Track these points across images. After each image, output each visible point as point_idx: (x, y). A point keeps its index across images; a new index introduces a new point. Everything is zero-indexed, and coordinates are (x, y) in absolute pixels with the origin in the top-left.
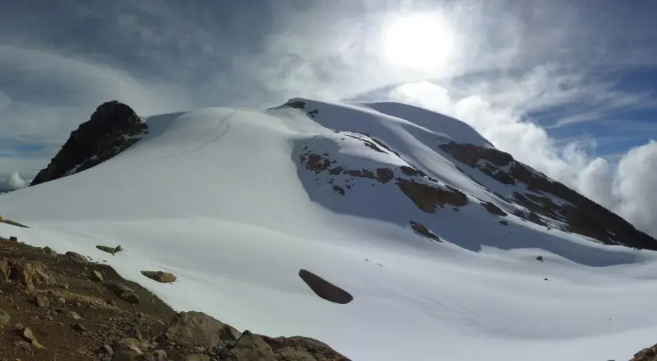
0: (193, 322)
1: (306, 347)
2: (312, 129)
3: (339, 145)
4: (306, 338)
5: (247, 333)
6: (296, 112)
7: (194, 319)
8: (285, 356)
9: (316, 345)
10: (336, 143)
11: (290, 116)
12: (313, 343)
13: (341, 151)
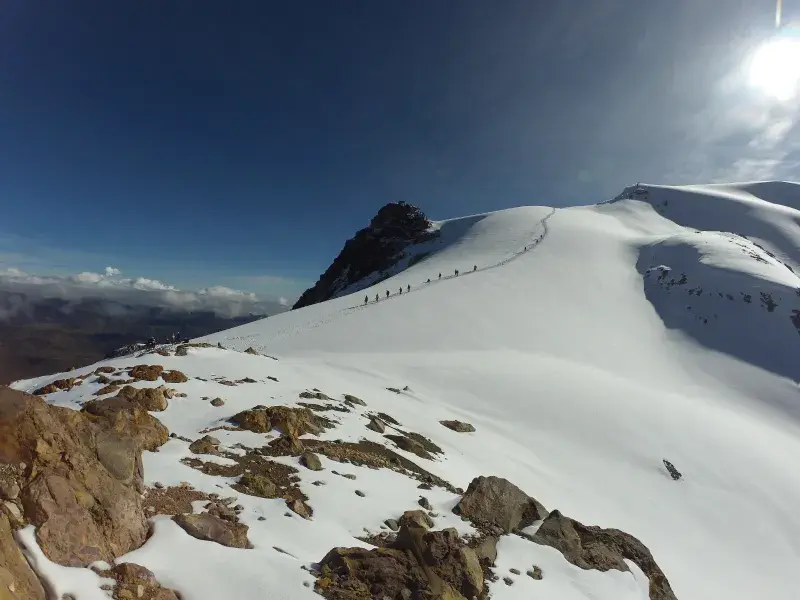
0: (493, 491)
1: (622, 546)
2: (663, 230)
3: (700, 252)
4: (626, 535)
5: (556, 513)
6: (635, 205)
7: (495, 488)
8: (594, 555)
9: (636, 547)
10: (696, 250)
11: (628, 212)
12: (632, 542)
13: (705, 261)
